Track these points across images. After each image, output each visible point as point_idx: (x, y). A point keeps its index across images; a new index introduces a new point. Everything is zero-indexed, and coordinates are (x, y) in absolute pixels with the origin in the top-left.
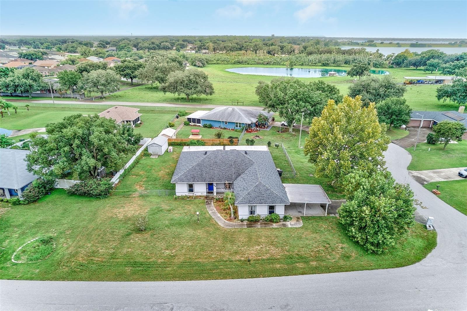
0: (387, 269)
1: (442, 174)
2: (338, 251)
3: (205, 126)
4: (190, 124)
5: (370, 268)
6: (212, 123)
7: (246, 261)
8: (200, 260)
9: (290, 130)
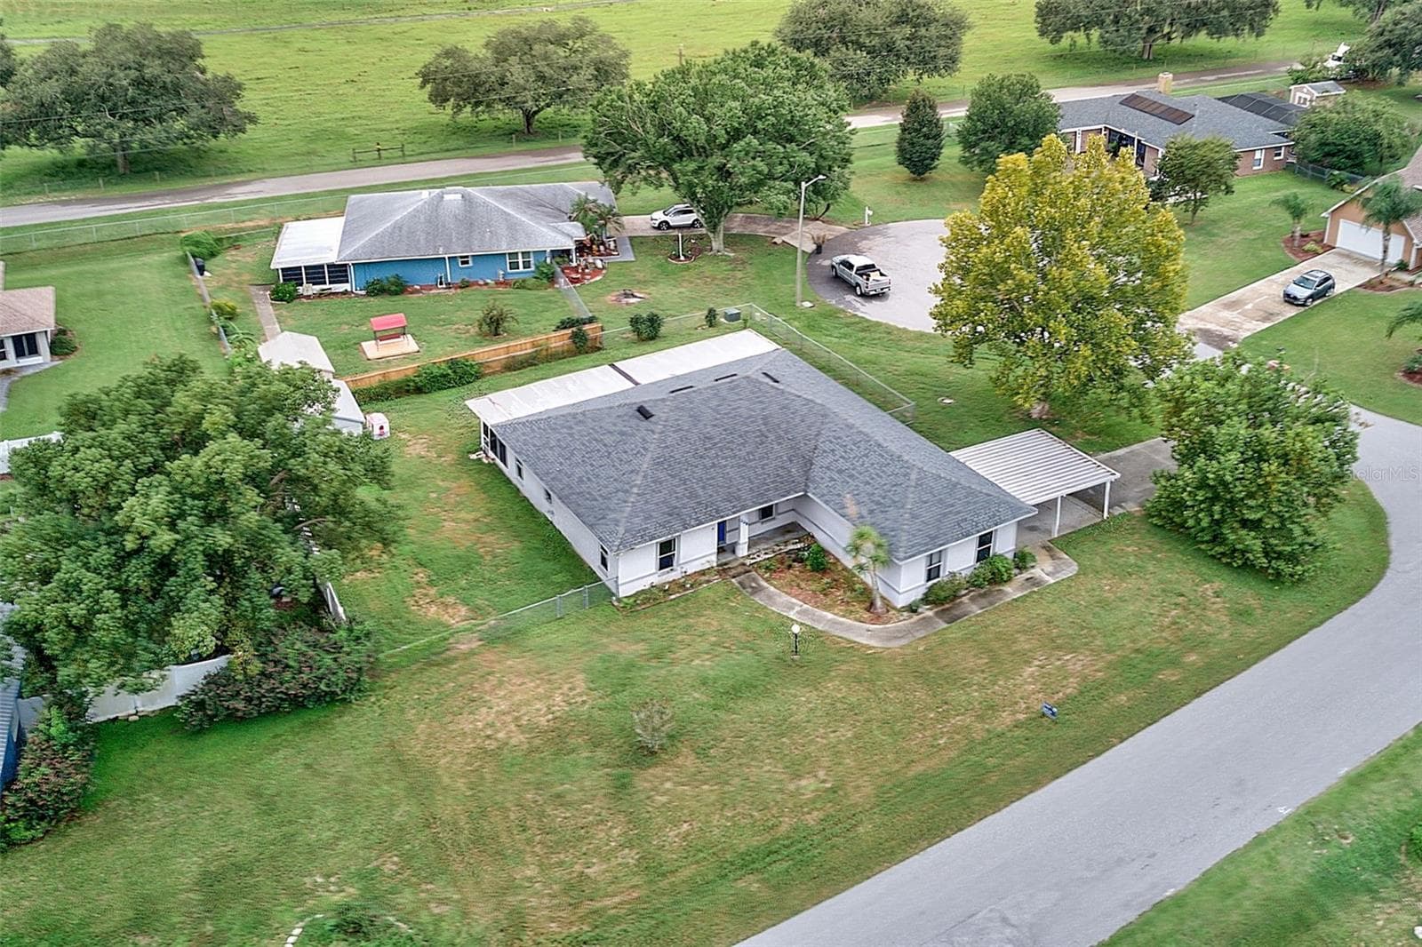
0: (1346, 609)
1: (1246, 307)
2: (1215, 606)
3: (375, 290)
4: (300, 290)
5: (1314, 621)
6: (405, 272)
7: (1034, 719)
8: (919, 768)
9: (715, 245)
